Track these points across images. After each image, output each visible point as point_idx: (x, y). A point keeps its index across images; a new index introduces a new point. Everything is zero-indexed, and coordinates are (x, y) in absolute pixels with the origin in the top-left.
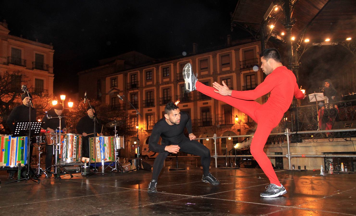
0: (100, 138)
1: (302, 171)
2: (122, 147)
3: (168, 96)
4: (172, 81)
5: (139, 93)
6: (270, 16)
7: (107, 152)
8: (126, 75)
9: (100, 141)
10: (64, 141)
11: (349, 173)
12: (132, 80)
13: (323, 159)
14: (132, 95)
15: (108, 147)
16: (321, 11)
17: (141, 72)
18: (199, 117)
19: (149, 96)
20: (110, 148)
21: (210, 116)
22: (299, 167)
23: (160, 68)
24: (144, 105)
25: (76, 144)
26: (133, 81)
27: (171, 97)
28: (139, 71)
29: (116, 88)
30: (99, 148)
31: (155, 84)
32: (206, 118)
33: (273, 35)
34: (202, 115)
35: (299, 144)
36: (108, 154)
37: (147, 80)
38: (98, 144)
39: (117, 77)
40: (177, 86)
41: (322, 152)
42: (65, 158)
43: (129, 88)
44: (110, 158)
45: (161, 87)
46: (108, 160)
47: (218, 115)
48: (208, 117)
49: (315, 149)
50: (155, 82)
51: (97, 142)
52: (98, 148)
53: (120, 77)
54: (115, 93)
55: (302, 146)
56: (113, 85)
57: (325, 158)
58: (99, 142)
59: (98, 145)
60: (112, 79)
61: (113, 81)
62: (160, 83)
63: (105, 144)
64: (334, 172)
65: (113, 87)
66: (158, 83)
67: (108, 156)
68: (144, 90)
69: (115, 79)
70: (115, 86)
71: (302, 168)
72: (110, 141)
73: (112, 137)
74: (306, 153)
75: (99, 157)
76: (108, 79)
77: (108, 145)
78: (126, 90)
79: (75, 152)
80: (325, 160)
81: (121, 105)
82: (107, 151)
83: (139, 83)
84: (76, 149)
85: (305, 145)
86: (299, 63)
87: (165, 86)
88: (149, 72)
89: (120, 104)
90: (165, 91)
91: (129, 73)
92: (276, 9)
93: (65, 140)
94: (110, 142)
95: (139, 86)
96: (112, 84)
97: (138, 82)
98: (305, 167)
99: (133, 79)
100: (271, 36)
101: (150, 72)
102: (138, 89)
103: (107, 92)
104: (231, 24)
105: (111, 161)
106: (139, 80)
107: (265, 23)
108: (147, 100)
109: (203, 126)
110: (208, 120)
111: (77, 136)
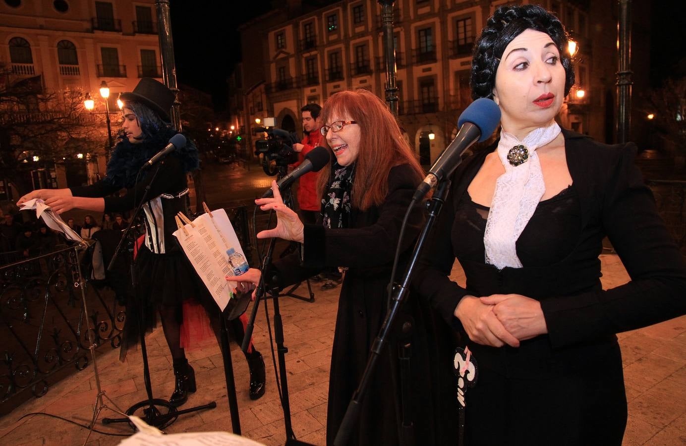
3: (365, 58)
4: (370, 30)
5: (319, 56)
8: (296, 26)
12: (306, 34)
14: (308, 60)
17: (320, 19)
18: (416, 96)
21: (436, 91)
23: (349, 7)
26: (308, 36)
27: (369, 61)
28: (316, 18)
29: (284, 50)
31: (342, 38)
32: (429, 98)
34: (421, 92)
37: (329, 33)
39: (284, 30)
40: (378, 39)
43: (302, 48)
45: (352, 42)
47: (449, 90)
48: (431, 95)
50: (342, 34)
53: (289, 30)
54: (283, 59)
56: (280, 46)
60: (277, 35)
61: (279, 38)
62: (351, 36)
65: (280, 47)
66: (346, 35)
68: (326, 50)
69: (282, 34)
70: (283, 47)
76: (271, 35)
78: (299, 52)
81: (294, 80)
83: (318, 38)
87: (358, 41)
88: (332, 16)
89: (292, 78)
91: (301, 22)
95: (318, 43)
96: (278, 44)
97: (315, 36)
99: (308, 31)
101: (332, 18)
102: (316, 50)
103: (271, 59)
106: (317, 32)
108: (331, 69)
109: (425, 112)
110: (432, 101)
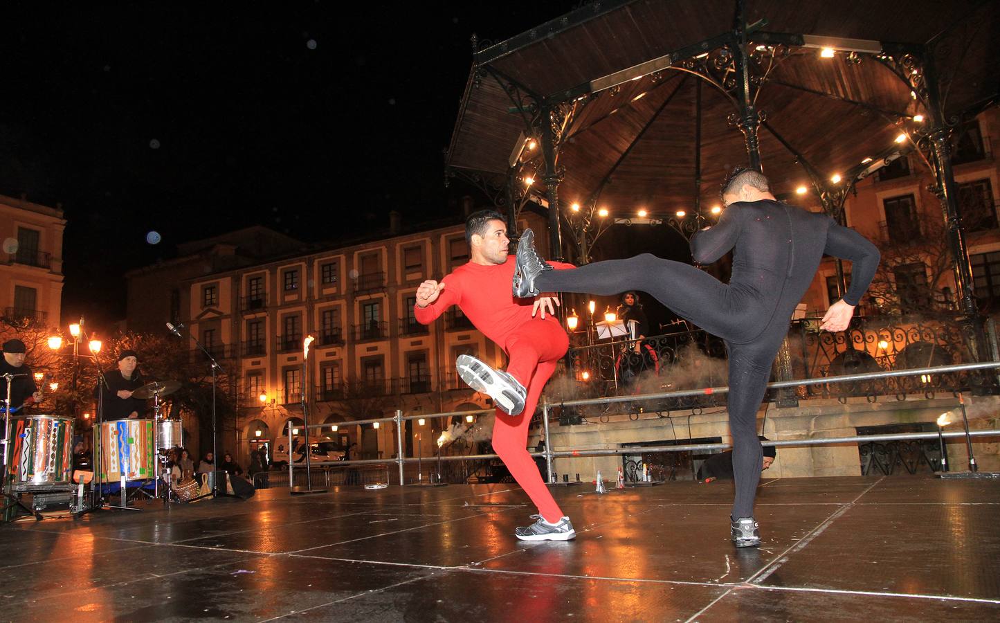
0: (118, 425)
1: (569, 485)
2: (177, 445)
3: (334, 326)
4: (343, 293)
5: (268, 319)
6: (521, 159)
7: (136, 456)
8: (237, 280)
9: (118, 432)
10: (26, 432)
11: (653, 484)
12: (251, 290)
13: (622, 457)
14: (250, 323)
15: (138, 444)
16: (624, 156)
17: (273, 273)
18: (402, 374)
19: (290, 327)
20: (145, 446)
21: (428, 369)
22: (566, 477)
23: (316, 263)
24: (279, 347)
25: (56, 439)
26: (254, 292)
27: (341, 329)
28: (267, 272)
29: (214, 308)
30: (115, 449)
31: (304, 300)
32: (418, 376)
33: (534, 199)
34: (408, 369)
35: (573, 428)
36: (137, 461)
37: (286, 291)
38: (113, 438)
39: (218, 283)
40: (353, 306)
41: (618, 444)
42: (26, 473)
43: (244, 308)
44: (142, 472)
45: (317, 306)
46: (138, 476)
47: (444, 367)
48: (422, 372)
49: (605, 437)
50: (304, 295)
51: (110, 434)
52: (113, 447)
53: (225, 283)
54: (211, 319)
55: (579, 431)
56: (208, 302)
57: (624, 455)
58: (115, 433)
59: (113, 440)
60: (205, 289)
61: (208, 292)
62: (316, 298)
63: (133, 439)
64: (626, 485)
65: (208, 304)
66: (310, 296)
67: (139, 465)
68: (280, 312)
69: (213, 288)
70: (212, 304)
71: (572, 480)
72: (145, 430)
73: (148, 422)
74: (587, 447)
75: (116, 469)
76: (196, 289)
77: (138, 441)
78: (237, 313)
79: (53, 459)
80: (624, 459)
81: (227, 348)
82: (136, 454)
83: (268, 297)
84: (55, 452)
85: (585, 430)
86: (589, 258)
87: (326, 304)
88: (292, 272)
89: (223, 346)
90: (327, 315)
91: (244, 275)
92: (532, 146)
93: (28, 430)
94: (145, 433)
95: (268, 303)
96: (206, 300)
97: (265, 294)
98: (578, 476)
99: (254, 287)
100: (530, 201)
101: (292, 274)
102: (265, 311)
103: (193, 317)
104: (446, 171)
105: (145, 476)
106: (268, 290)
107: (513, 174)
108: (285, 336)
109: (412, 393)
110: (422, 380)
111: (61, 421)
